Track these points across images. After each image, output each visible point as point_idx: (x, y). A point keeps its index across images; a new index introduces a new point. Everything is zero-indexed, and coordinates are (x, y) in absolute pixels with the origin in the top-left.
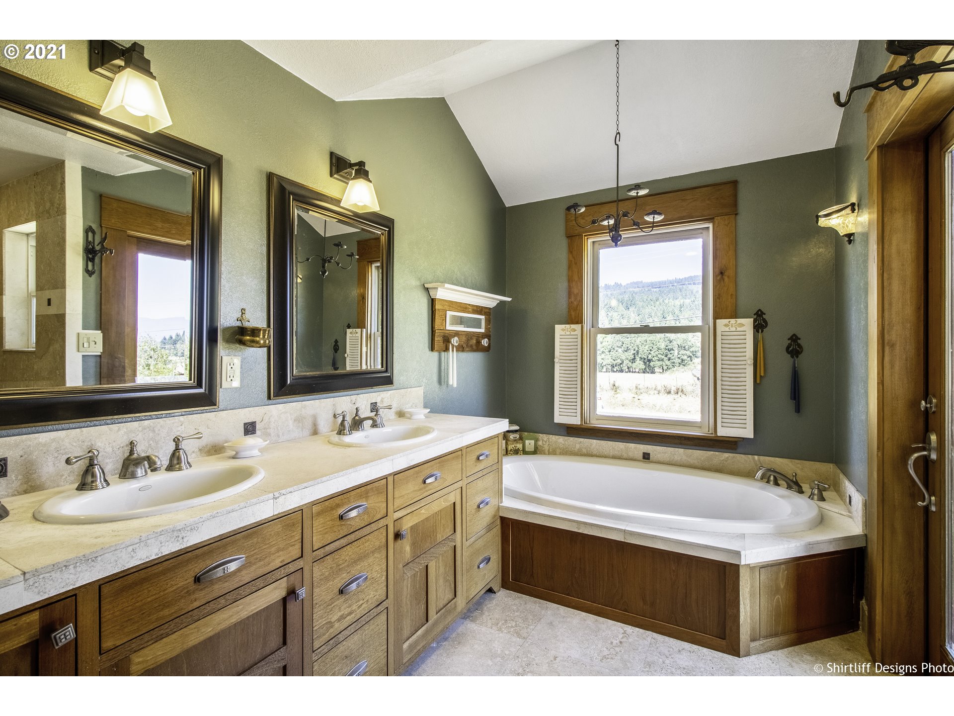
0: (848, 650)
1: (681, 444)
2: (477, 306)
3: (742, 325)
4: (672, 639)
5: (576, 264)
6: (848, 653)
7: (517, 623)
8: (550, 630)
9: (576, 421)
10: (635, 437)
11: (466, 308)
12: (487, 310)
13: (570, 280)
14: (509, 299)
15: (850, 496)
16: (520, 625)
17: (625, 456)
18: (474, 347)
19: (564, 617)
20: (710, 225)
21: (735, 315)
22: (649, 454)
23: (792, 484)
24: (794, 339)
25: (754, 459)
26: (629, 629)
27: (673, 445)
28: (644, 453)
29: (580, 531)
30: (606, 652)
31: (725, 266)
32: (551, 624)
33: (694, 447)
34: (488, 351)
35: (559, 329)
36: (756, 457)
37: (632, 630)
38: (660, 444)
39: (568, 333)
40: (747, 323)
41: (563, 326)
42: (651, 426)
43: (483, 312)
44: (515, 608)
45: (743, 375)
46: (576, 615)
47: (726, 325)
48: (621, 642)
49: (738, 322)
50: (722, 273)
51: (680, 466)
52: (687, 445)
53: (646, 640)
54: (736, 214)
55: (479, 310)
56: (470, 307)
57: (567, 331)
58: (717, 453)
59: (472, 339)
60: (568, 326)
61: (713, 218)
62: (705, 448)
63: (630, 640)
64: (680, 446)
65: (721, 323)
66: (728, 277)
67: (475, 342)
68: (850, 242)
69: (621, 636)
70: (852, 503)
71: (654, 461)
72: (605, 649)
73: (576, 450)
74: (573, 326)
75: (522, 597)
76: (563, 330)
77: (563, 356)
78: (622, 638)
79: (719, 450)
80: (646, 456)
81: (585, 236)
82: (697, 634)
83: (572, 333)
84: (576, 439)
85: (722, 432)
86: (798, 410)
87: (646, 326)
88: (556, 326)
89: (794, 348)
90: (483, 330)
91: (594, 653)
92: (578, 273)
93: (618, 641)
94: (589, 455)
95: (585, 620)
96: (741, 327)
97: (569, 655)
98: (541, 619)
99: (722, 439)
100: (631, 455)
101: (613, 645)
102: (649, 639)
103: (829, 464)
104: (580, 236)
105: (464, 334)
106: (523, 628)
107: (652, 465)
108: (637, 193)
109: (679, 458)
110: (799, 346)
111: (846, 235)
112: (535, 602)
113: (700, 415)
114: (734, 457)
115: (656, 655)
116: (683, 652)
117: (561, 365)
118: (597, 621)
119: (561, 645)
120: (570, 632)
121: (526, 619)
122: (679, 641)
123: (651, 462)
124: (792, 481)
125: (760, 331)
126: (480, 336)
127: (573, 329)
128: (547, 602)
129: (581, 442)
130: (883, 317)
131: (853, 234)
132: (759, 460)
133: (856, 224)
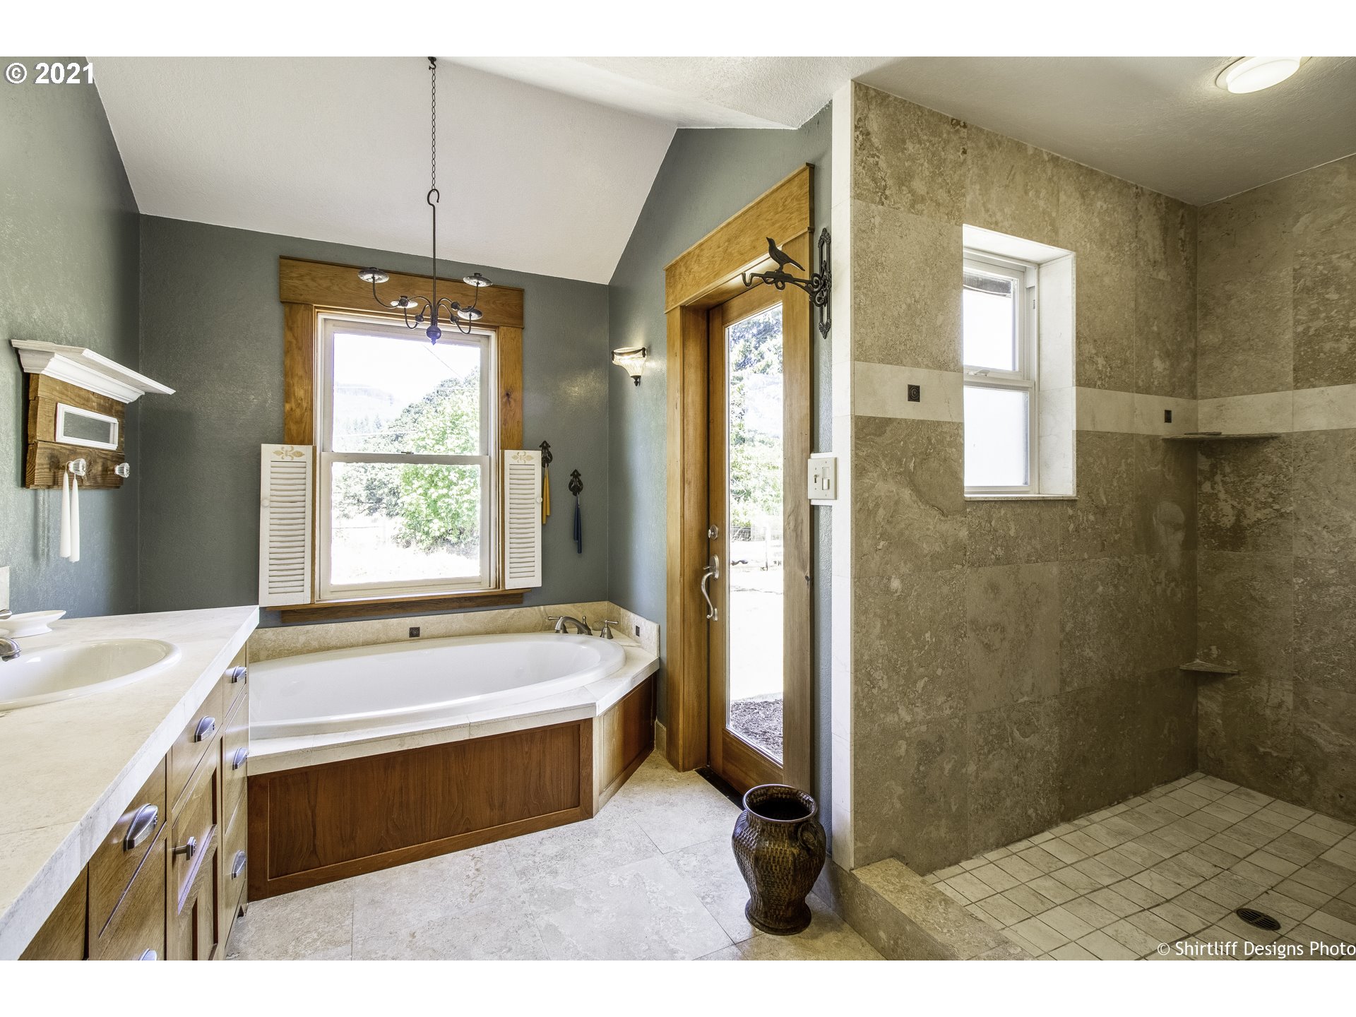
0: (657, 768)
1: (460, 607)
2: (105, 398)
3: (531, 458)
4: (526, 836)
5: (300, 349)
6: (658, 770)
7: (320, 930)
8: (378, 910)
9: (302, 599)
10: (397, 608)
11: (88, 400)
12: (119, 408)
13: (287, 373)
14: (171, 391)
15: (637, 627)
16: (326, 930)
17: (383, 638)
18: (99, 479)
19: (385, 884)
20: (493, 335)
21: (520, 446)
22: (418, 629)
23: (584, 629)
24: (576, 475)
25: (540, 611)
26: (476, 851)
27: (450, 611)
28: (411, 629)
29: (405, 748)
30: (469, 890)
31: (511, 387)
32: (373, 902)
33: (477, 609)
34: (118, 487)
35: (269, 452)
36: (542, 607)
37: (479, 851)
38: (436, 612)
39: (289, 459)
40: (537, 455)
41: (278, 447)
42: (417, 590)
43: (113, 411)
44: (298, 915)
45: (531, 515)
46: (399, 873)
47: (515, 457)
48: (477, 870)
49: (527, 454)
50: (508, 395)
51: (460, 635)
52: (469, 607)
53: (501, 851)
54: (523, 329)
55: (108, 406)
56: (94, 399)
57: (287, 455)
58: (502, 611)
59: (95, 462)
60: (287, 447)
61: (498, 327)
62: (488, 608)
63: (486, 861)
64: (459, 610)
65: (509, 454)
66: (515, 400)
67: (100, 468)
68: (637, 383)
69: (473, 863)
70: (641, 633)
71: (426, 636)
72: (466, 887)
73: (299, 645)
74: (297, 448)
75: (296, 896)
76: (277, 453)
77: (277, 496)
78: (476, 864)
79: (504, 607)
80: (415, 633)
81: (316, 307)
82: (552, 815)
83: (296, 459)
84: (299, 627)
85: (511, 584)
86: (580, 551)
87: (408, 453)
88: (264, 446)
89: (576, 487)
90: (113, 446)
91: (457, 899)
92: (304, 363)
93: (473, 871)
94: (325, 649)
95: (416, 871)
96: (529, 460)
97: (428, 920)
98: (353, 905)
99: (510, 592)
100: (392, 635)
101: (472, 877)
102: (503, 848)
103: (604, 602)
104: (308, 306)
105: (85, 453)
106: (335, 931)
107: (422, 642)
108: (478, 283)
109: (458, 627)
110: (580, 481)
111: (633, 377)
112: (325, 890)
113: (479, 568)
114: (520, 612)
115: (523, 860)
116: (544, 842)
117: (273, 510)
118: (431, 864)
119: (407, 917)
120: (408, 896)
121: (330, 918)
122: (533, 834)
123: (422, 639)
124: (582, 624)
125: (546, 465)
126: (109, 457)
127: (298, 452)
128: (344, 880)
129: (308, 632)
130: (684, 458)
131: (639, 377)
132: (545, 610)
133: (643, 368)
